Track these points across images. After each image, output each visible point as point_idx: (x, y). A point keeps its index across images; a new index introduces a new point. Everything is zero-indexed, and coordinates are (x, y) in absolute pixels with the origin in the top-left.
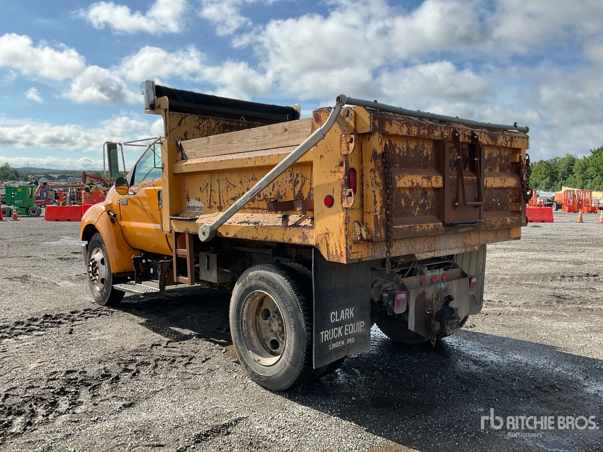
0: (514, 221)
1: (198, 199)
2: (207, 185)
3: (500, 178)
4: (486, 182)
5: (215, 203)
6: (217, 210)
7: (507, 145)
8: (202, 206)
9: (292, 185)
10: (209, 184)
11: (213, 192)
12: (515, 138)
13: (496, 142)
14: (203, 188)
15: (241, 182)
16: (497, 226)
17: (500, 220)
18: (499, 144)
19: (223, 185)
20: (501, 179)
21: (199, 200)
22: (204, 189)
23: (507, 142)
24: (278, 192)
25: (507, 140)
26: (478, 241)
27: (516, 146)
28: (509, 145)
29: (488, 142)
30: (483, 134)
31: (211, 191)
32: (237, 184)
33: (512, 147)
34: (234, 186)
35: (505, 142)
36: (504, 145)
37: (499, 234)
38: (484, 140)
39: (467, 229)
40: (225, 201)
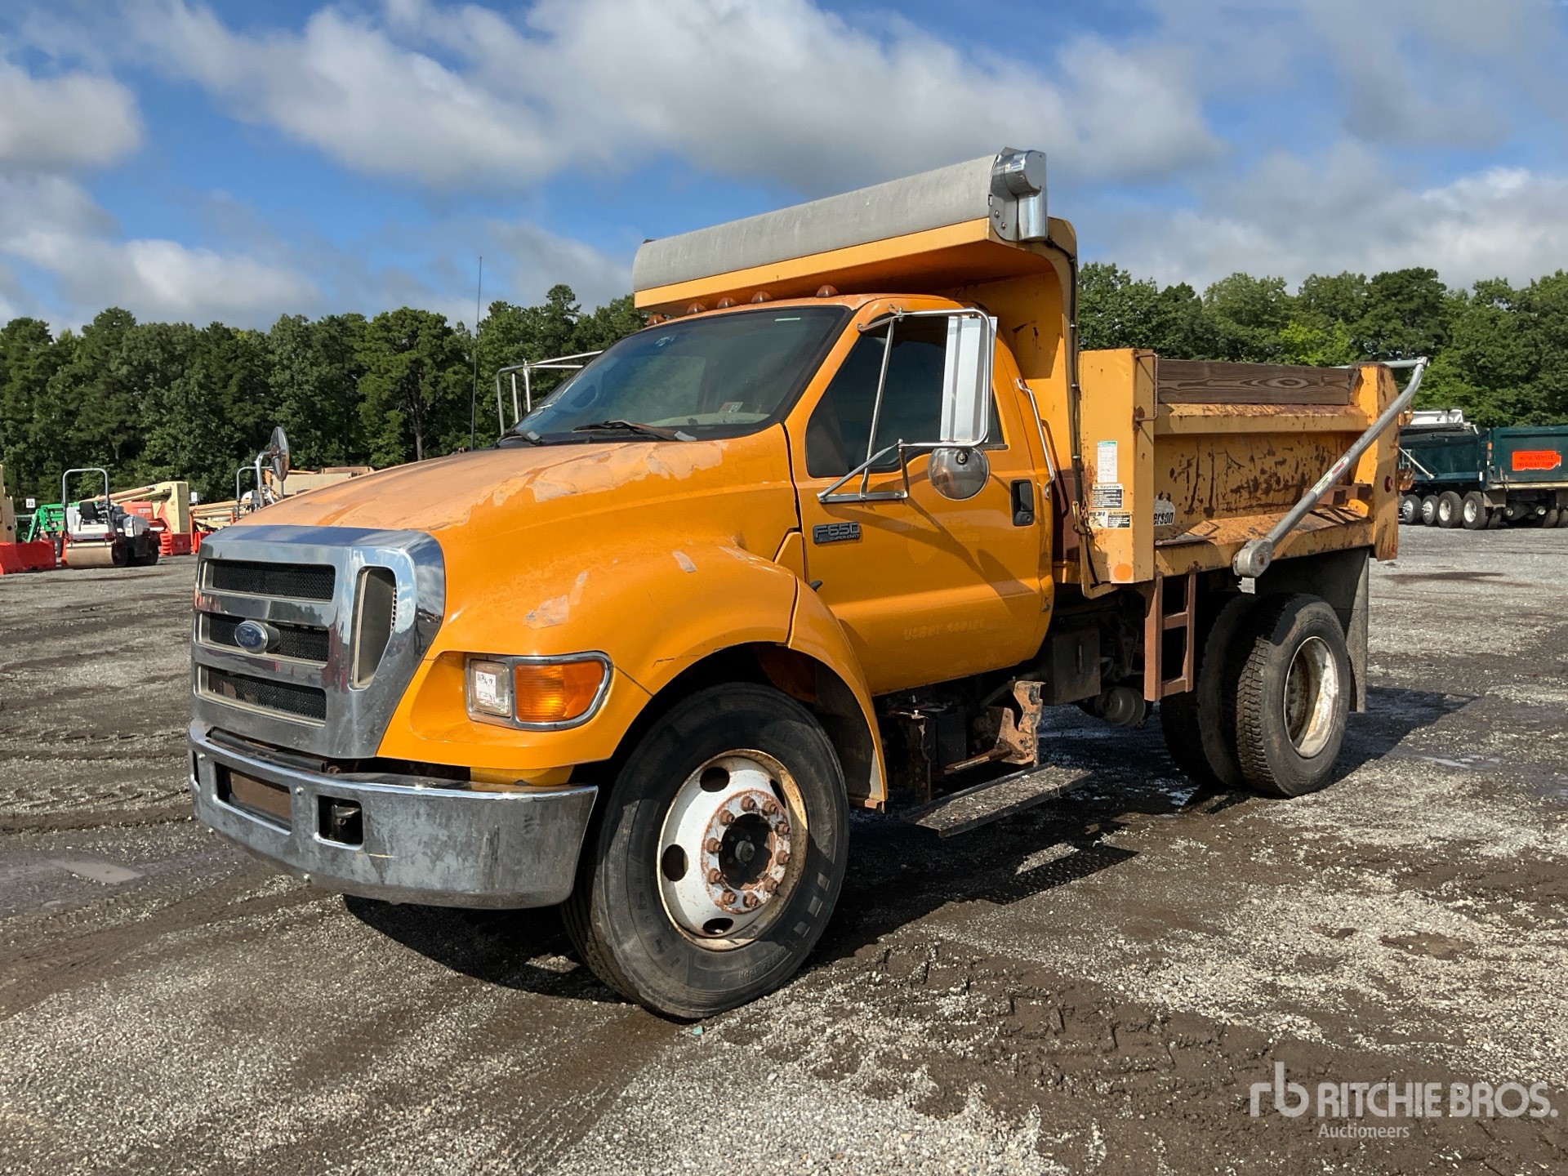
1: (1165, 496)
2: (1189, 465)
5: (1201, 501)
6: (1204, 515)
8: (1173, 511)
9: (1318, 463)
10: (1194, 463)
11: (1201, 479)
14: (1177, 470)
15: (1252, 459)
19: (1221, 463)
21: (1169, 499)
22: (1180, 474)
24: (1303, 475)
31: (1198, 476)
32: (1245, 462)
34: (1240, 466)
40: (1220, 497)
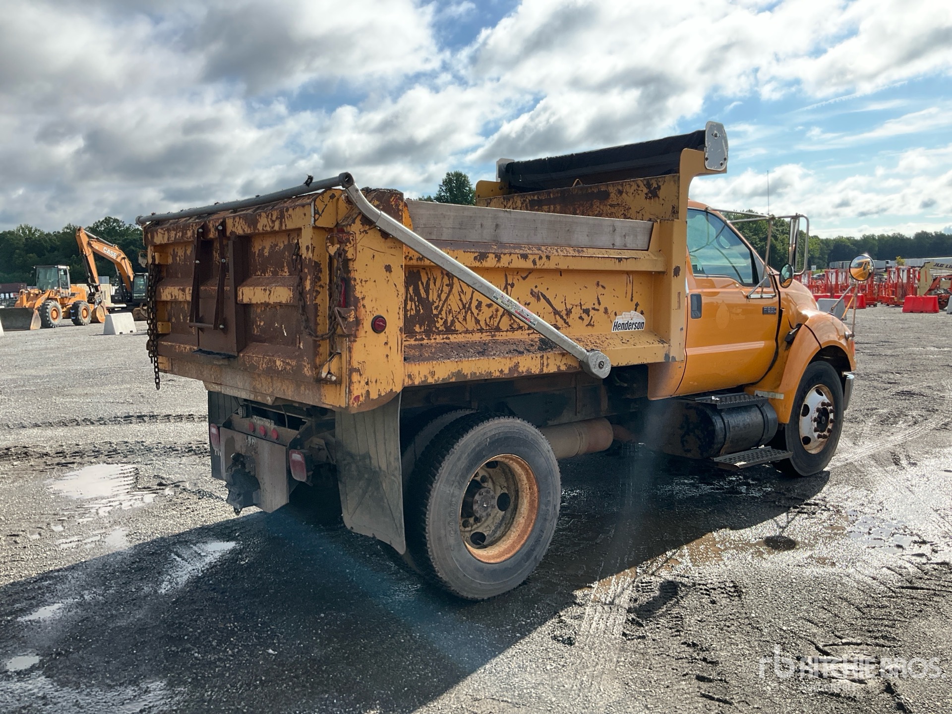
0: (288, 367)
3: (263, 288)
4: (243, 295)
7: (273, 228)
12: (287, 210)
13: (255, 227)
16: (261, 368)
17: (265, 360)
18: (261, 229)
20: (265, 290)
23: (273, 222)
25: (274, 218)
26: (271, 390)
27: (290, 225)
28: (277, 228)
29: (244, 231)
30: (237, 219)
33: (284, 228)
35: (270, 223)
36: (268, 229)
37: (302, 388)
38: (239, 228)
39: (221, 362)
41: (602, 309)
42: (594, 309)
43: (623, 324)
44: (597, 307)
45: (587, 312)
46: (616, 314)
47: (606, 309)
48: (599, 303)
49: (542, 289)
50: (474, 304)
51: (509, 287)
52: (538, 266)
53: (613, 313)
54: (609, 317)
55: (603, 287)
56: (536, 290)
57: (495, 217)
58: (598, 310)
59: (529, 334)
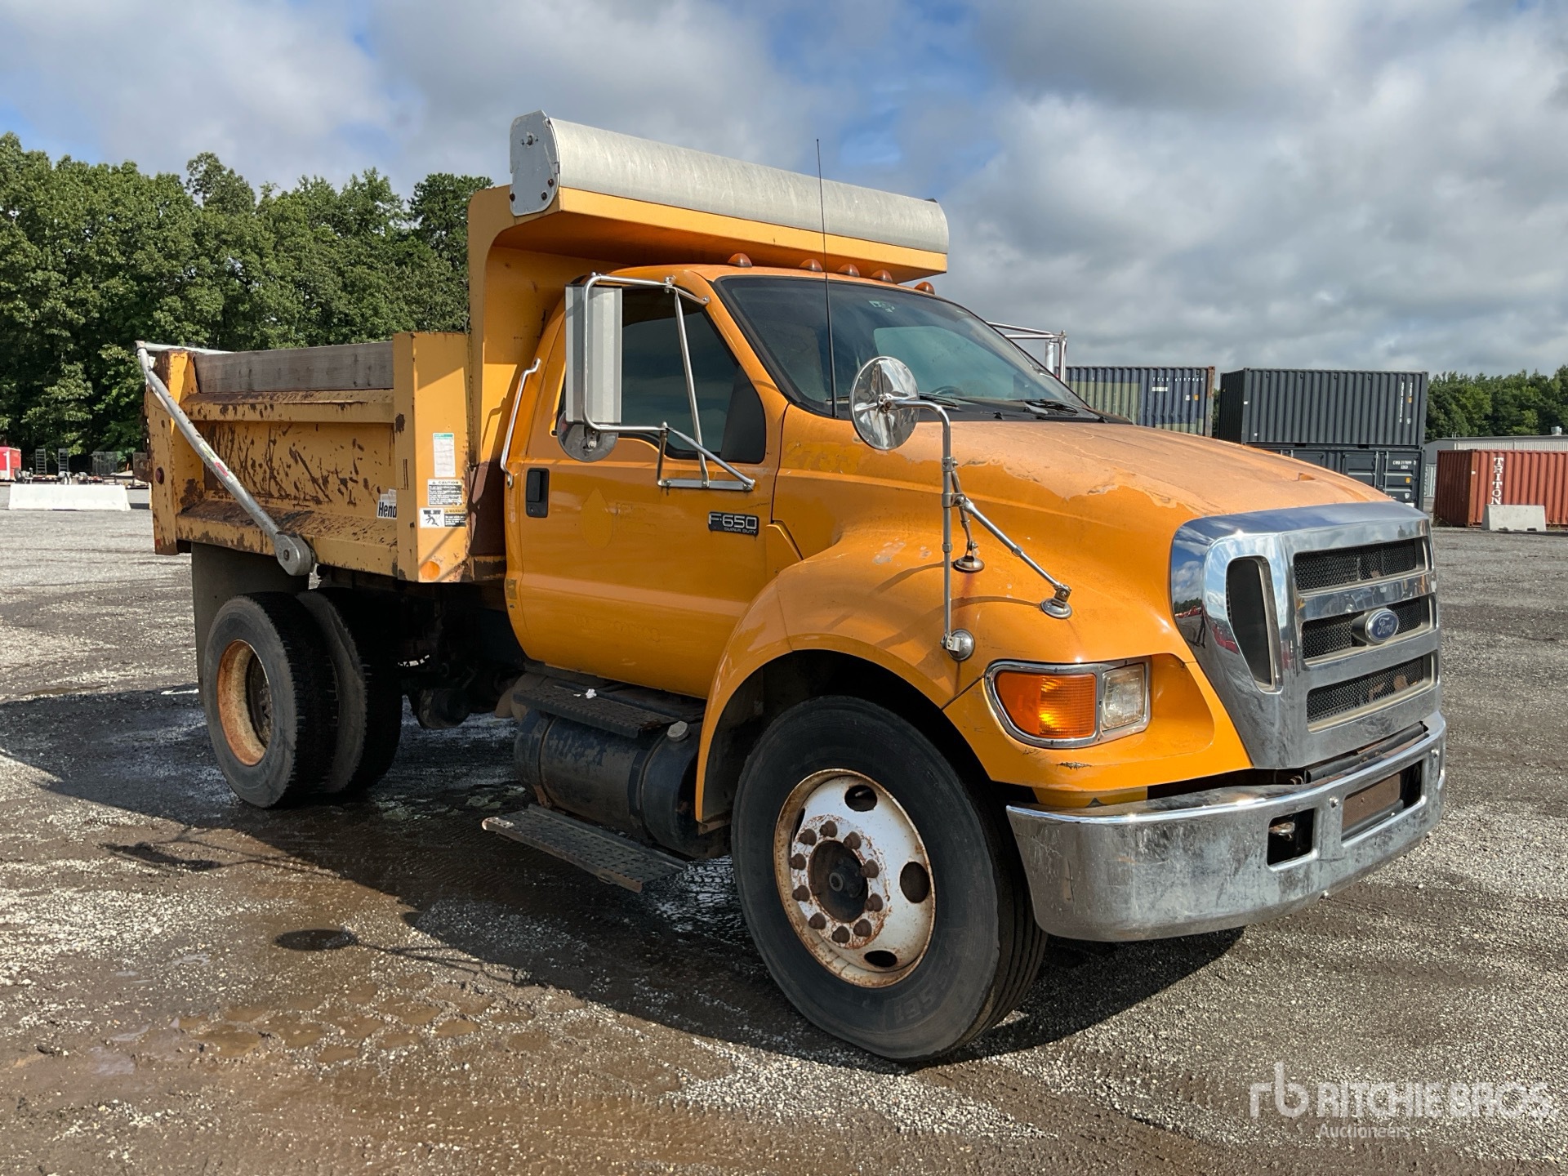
41: (361, 482)
42: (351, 479)
43: (391, 507)
44: (354, 477)
45: (344, 482)
46: (379, 491)
47: (366, 481)
48: (357, 472)
49: (298, 448)
50: (250, 462)
51: (271, 444)
52: (265, 419)
53: (375, 489)
54: (371, 494)
55: (361, 448)
56: (294, 449)
57: (249, 362)
58: (356, 482)
59: (294, 505)
